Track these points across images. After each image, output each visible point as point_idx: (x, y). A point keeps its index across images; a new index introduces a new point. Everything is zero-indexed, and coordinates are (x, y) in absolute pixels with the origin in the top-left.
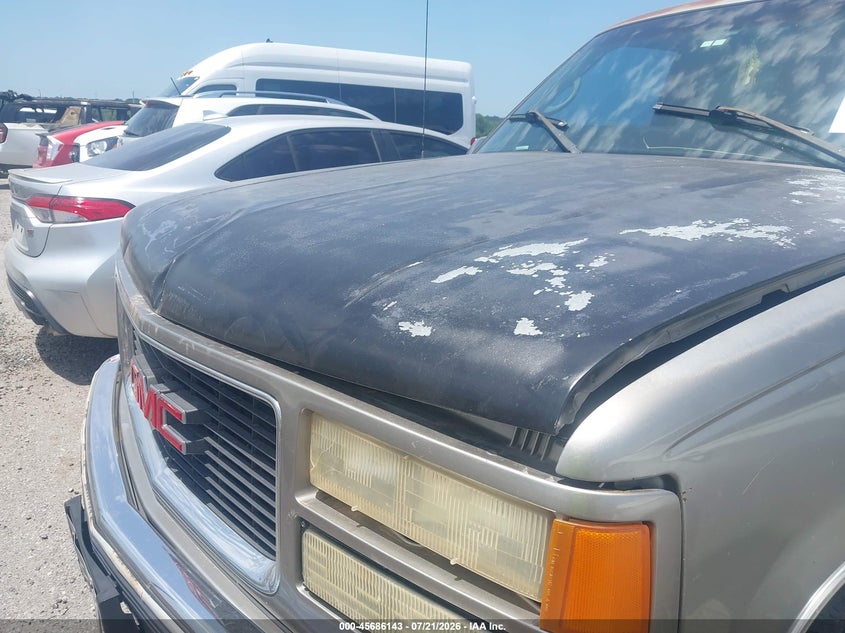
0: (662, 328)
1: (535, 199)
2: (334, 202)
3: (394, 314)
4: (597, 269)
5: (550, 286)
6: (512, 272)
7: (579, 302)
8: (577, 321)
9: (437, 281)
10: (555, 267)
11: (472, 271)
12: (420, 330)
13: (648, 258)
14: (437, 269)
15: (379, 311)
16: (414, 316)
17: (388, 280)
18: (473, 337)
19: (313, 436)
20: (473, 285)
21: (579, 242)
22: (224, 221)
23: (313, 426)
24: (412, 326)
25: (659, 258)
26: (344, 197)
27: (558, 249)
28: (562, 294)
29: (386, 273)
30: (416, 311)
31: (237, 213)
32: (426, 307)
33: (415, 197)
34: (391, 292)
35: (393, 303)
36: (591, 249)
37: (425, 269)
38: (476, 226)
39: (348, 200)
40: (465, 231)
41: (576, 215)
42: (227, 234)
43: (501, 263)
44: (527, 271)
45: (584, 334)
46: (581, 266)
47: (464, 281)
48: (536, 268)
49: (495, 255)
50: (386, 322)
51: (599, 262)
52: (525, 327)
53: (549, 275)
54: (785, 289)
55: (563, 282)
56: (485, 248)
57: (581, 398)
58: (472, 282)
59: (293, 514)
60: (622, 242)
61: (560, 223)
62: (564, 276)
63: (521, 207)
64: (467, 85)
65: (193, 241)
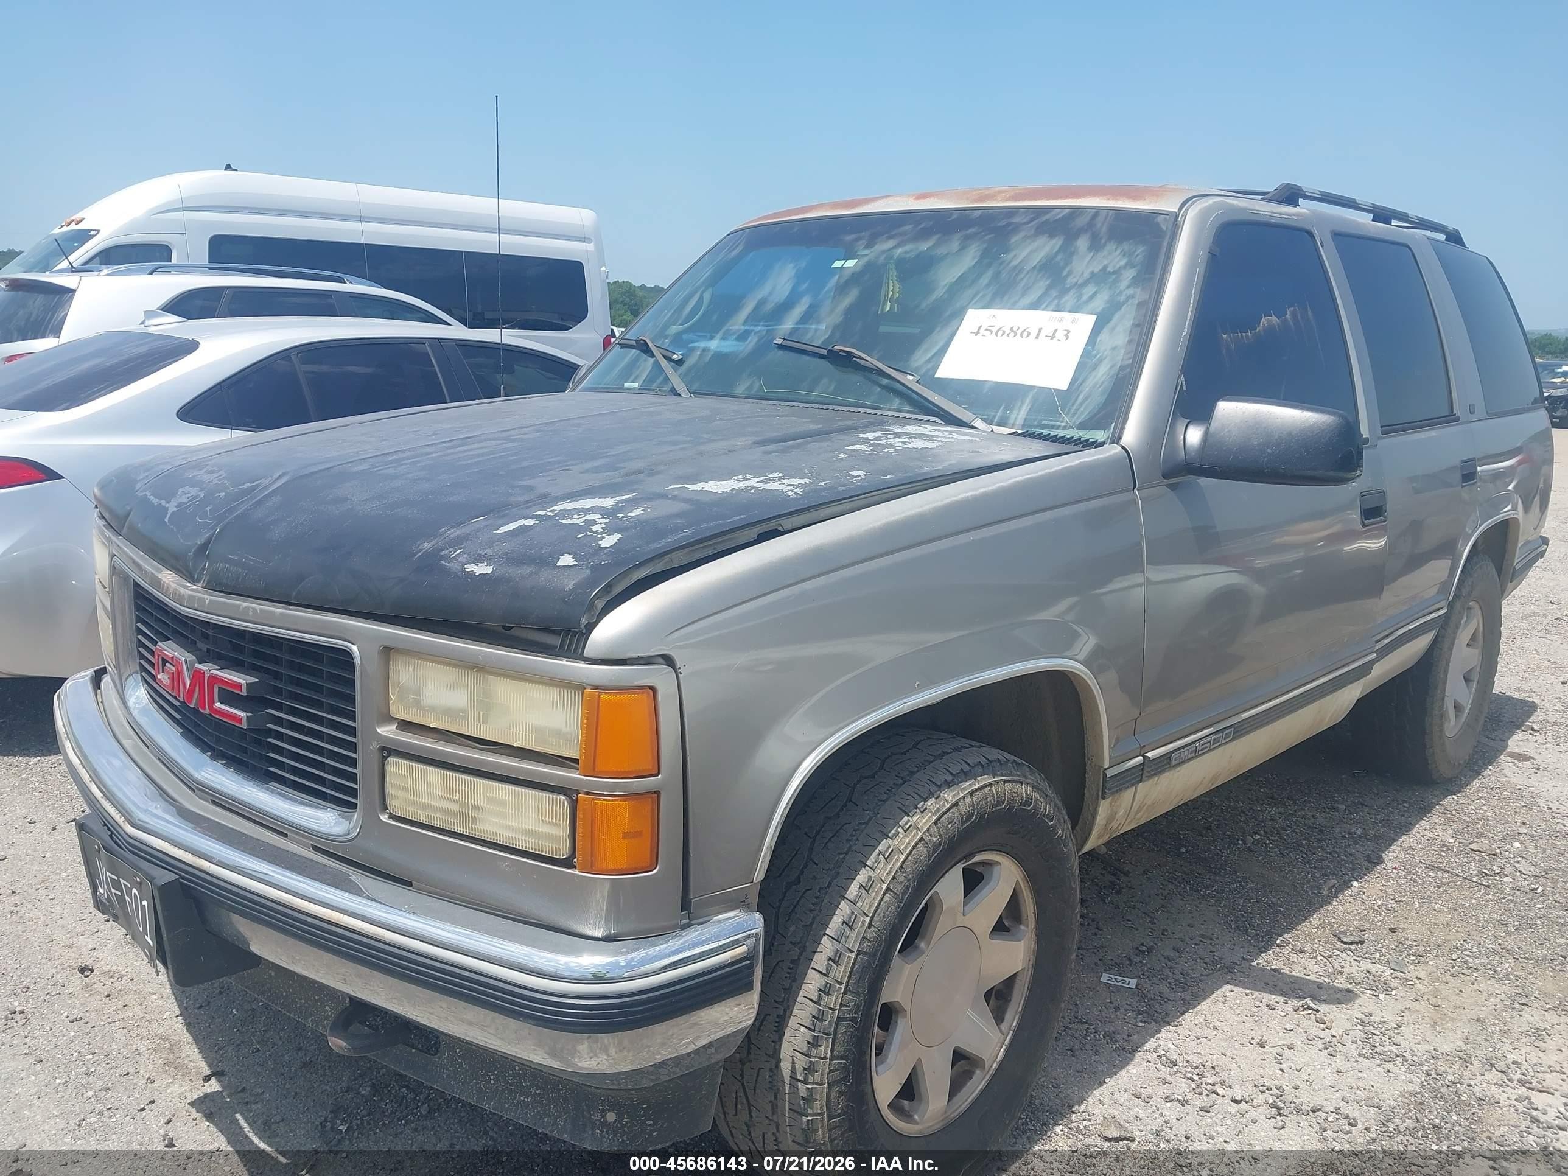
0: (665, 555)
1: (606, 457)
2: (391, 462)
3: (460, 559)
4: (632, 517)
5: (591, 530)
6: (564, 522)
7: (609, 541)
8: (605, 554)
9: (498, 531)
10: (600, 516)
11: (530, 522)
12: (483, 569)
13: (677, 507)
14: (500, 522)
15: (447, 558)
16: (478, 560)
17: (455, 533)
18: (527, 570)
19: (391, 672)
20: (530, 533)
21: (627, 497)
22: (266, 487)
23: (391, 663)
24: (476, 567)
25: (685, 507)
26: (402, 455)
27: (607, 502)
28: (599, 536)
29: (452, 527)
30: (480, 556)
31: (280, 477)
32: (489, 552)
33: (482, 455)
34: (457, 543)
35: (459, 551)
36: (633, 503)
37: (489, 522)
38: (541, 483)
39: (408, 458)
40: (530, 488)
41: (639, 472)
42: (277, 499)
43: (556, 516)
44: (577, 520)
45: (606, 562)
46: (620, 516)
47: (524, 529)
48: (586, 518)
49: (552, 509)
50: (454, 566)
51: (638, 512)
52: (566, 560)
53: (594, 523)
54: (780, 528)
55: (602, 528)
56: (545, 503)
57: (600, 604)
58: (529, 531)
59: (375, 745)
60: (664, 496)
61: (621, 480)
62: (605, 524)
63: (589, 465)
64: (591, 247)
65: (231, 511)
